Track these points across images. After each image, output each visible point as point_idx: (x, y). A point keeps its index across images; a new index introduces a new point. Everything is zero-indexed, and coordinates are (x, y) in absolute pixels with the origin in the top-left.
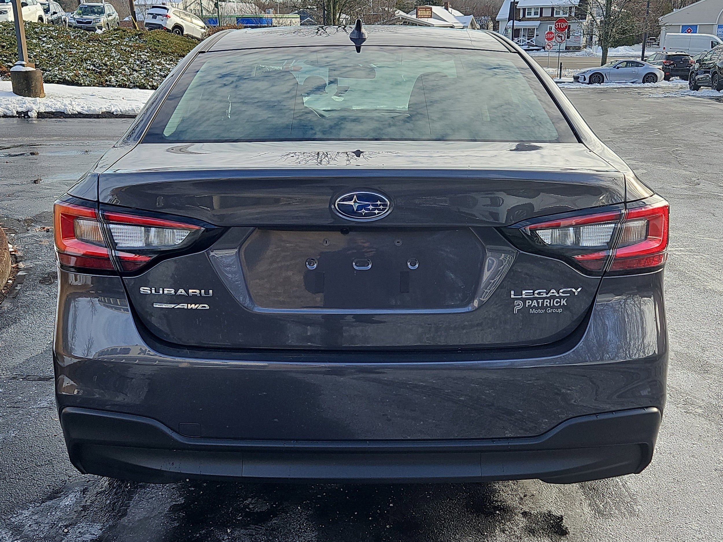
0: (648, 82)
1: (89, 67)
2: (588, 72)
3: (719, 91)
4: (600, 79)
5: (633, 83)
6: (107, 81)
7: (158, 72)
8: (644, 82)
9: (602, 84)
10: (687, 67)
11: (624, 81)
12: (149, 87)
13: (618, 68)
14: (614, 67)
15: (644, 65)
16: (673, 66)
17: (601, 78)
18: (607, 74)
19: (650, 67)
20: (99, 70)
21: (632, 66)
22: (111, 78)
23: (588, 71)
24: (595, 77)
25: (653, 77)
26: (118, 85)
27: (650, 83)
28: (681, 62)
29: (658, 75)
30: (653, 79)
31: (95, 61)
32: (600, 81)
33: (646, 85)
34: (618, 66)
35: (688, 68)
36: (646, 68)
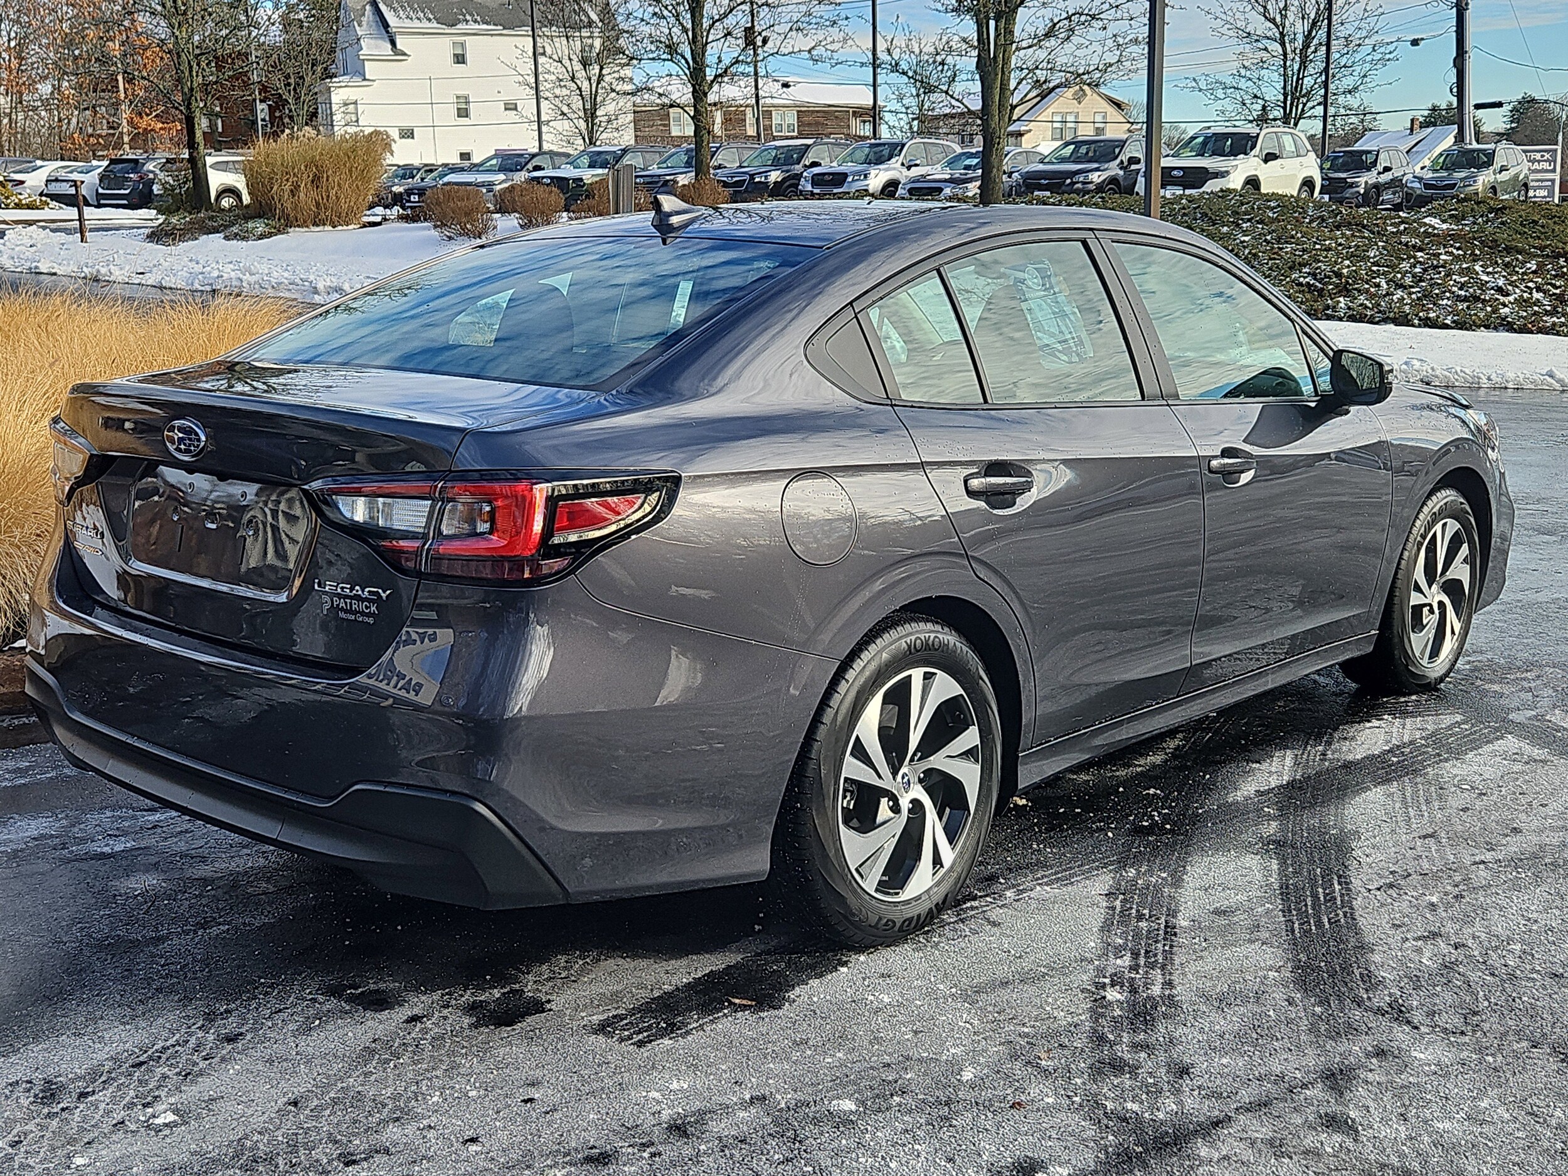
1: (1301, 280)
6: (1328, 307)
7: (1455, 289)
12: (1416, 322)
20: (1320, 286)
22: (1339, 302)
26: (1349, 317)
31: (1319, 268)
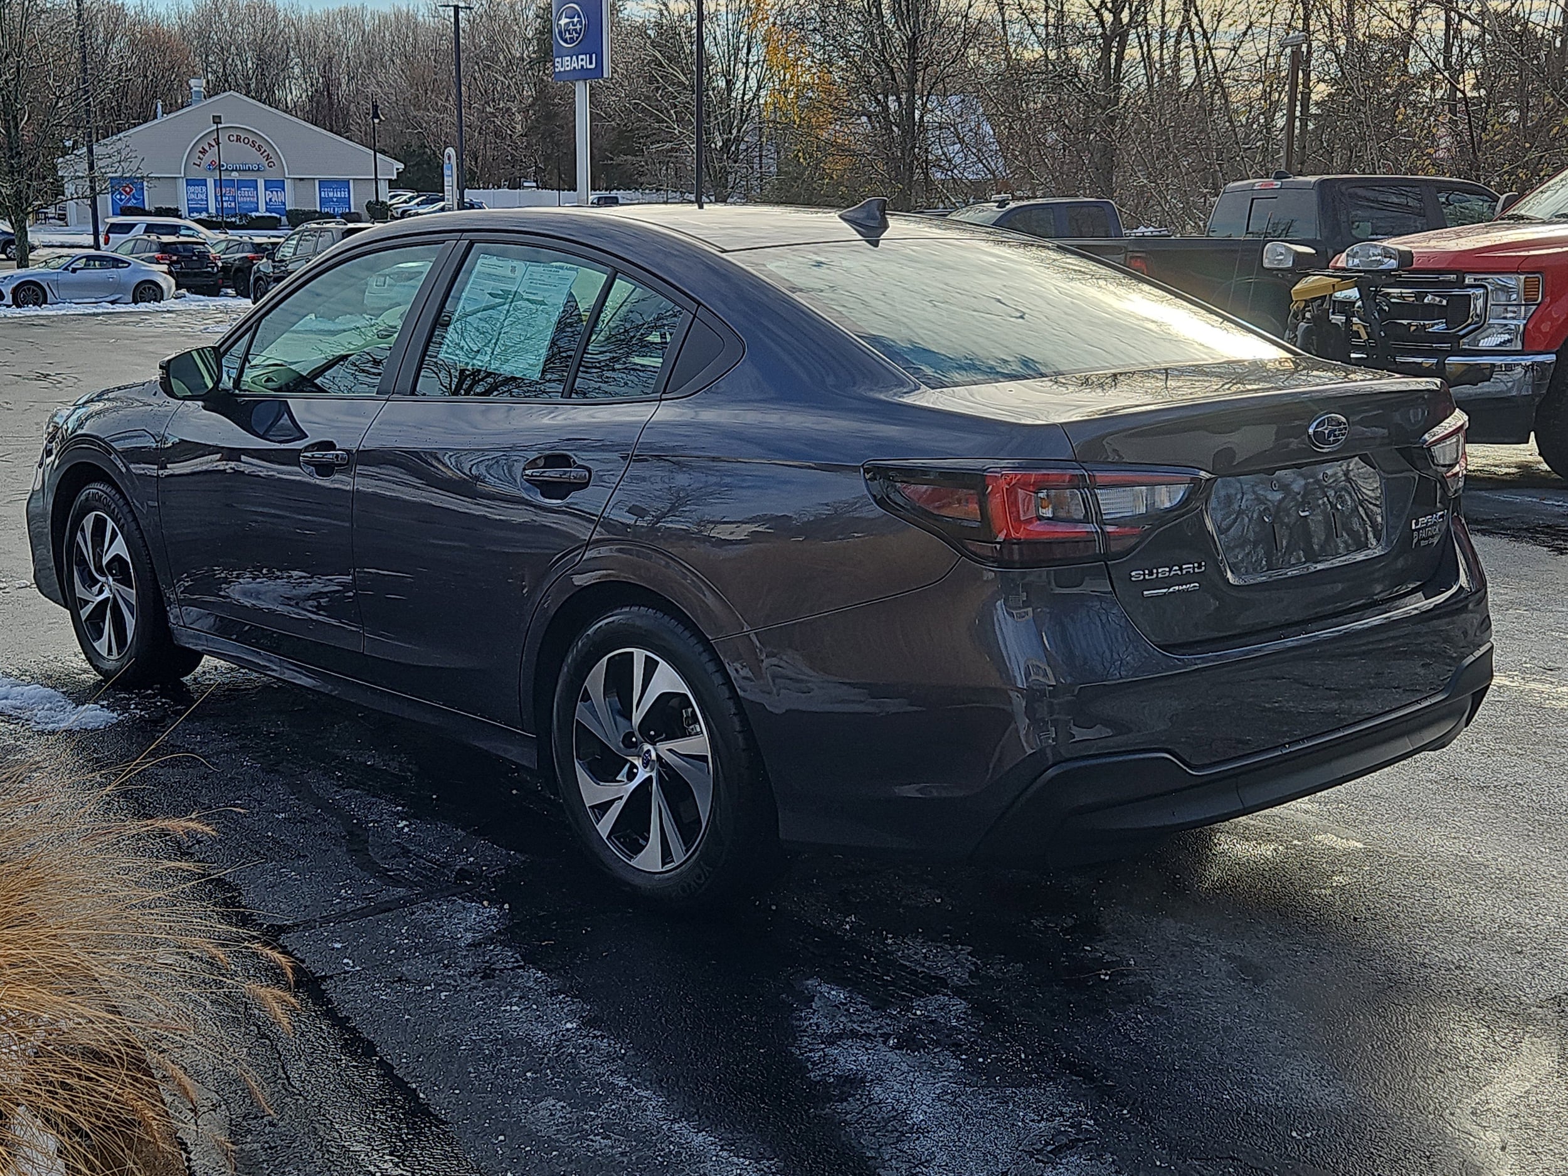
0: (144, 301)
2: (6, 281)
3: (333, 320)
4: (37, 295)
5: (113, 303)
8: (135, 302)
9: (44, 306)
10: (207, 267)
11: (93, 300)
13: (74, 271)
14: (66, 269)
15: (130, 264)
16: (179, 266)
17: (40, 294)
18: (53, 285)
19: (143, 268)
21: (102, 267)
23: (5, 278)
24: (24, 290)
25: (154, 291)
27: (149, 302)
28: (194, 258)
29: (164, 286)
30: (155, 295)
32: (37, 299)
33: (142, 306)
34: (73, 266)
35: (209, 269)
36: (135, 271)
